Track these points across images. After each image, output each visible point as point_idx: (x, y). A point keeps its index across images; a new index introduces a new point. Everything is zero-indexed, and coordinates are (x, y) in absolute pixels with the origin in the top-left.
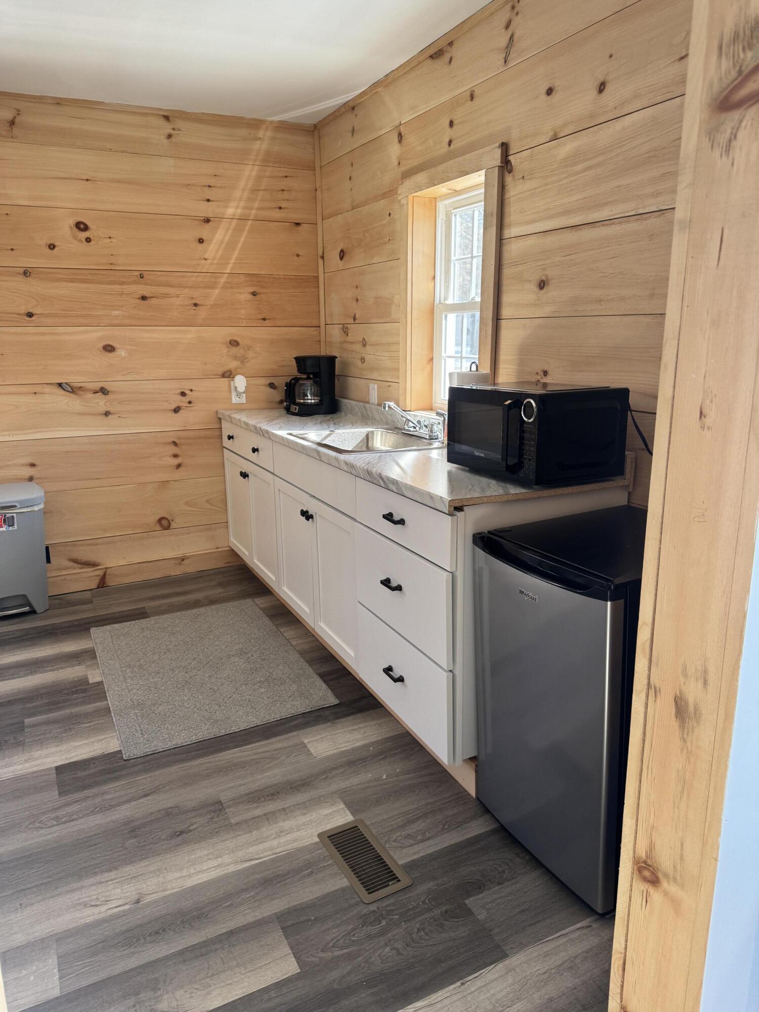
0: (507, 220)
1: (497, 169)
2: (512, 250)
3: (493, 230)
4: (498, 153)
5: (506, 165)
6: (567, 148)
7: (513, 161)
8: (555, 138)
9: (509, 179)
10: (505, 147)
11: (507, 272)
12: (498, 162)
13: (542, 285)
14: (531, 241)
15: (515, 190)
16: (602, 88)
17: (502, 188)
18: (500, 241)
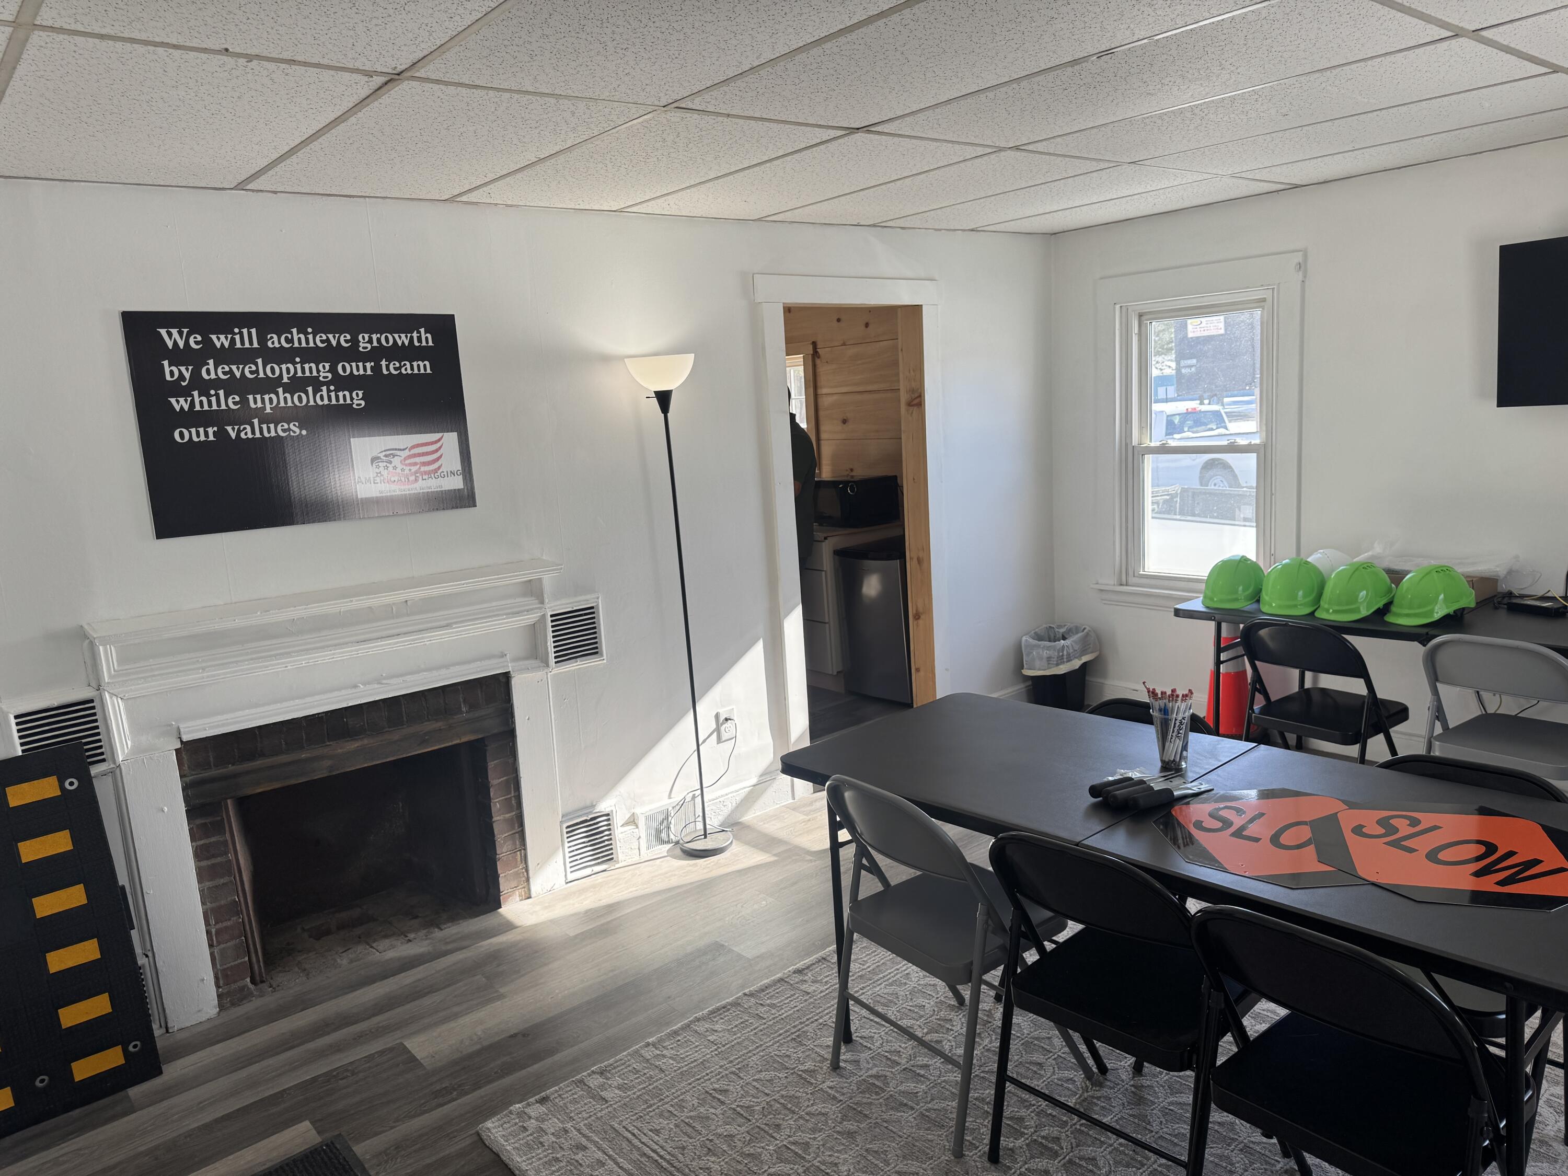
0: (819, 384)
1: (810, 356)
2: (825, 402)
3: (811, 390)
4: (811, 347)
5: (815, 354)
6: (852, 351)
7: (820, 353)
8: (844, 344)
9: (818, 361)
10: (814, 344)
11: (821, 413)
12: (812, 352)
13: (844, 421)
14: (835, 397)
15: (822, 369)
16: (867, 325)
17: (814, 366)
18: (816, 395)
